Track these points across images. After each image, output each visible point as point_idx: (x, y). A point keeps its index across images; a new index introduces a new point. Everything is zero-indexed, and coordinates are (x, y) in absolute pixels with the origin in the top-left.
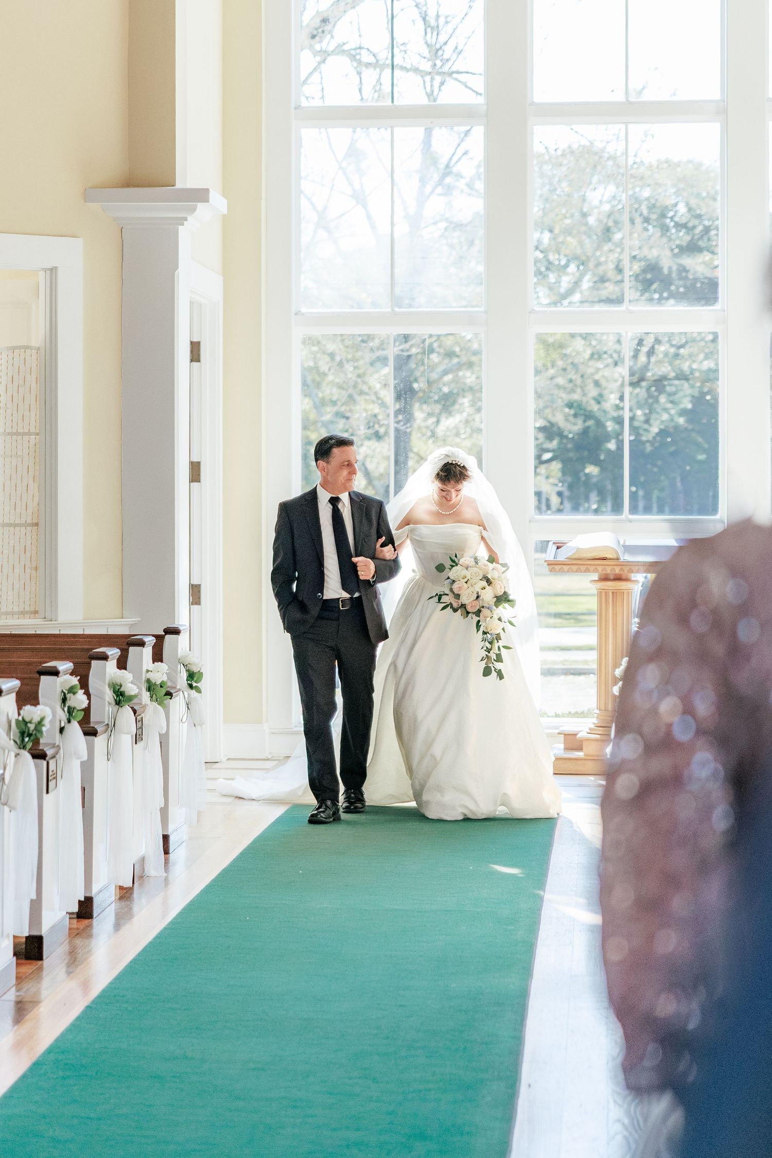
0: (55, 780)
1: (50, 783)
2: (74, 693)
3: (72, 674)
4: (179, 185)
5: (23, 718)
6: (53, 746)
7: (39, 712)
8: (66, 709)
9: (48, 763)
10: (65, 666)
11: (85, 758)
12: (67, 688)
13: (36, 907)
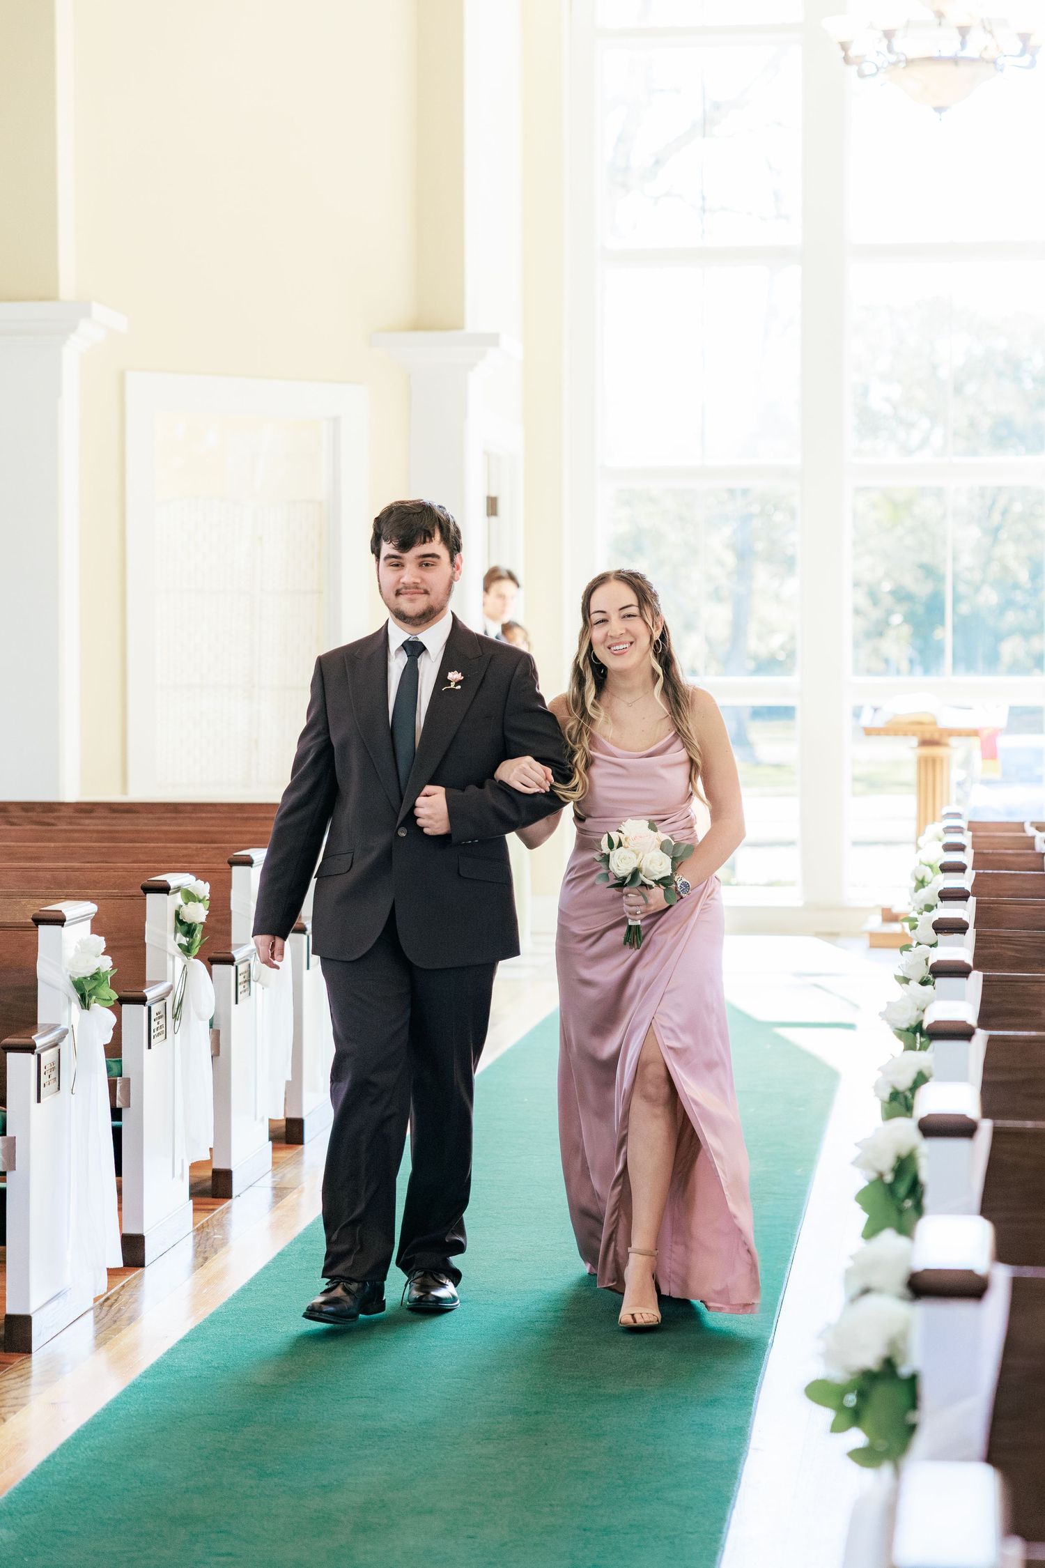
4: (470, 327)
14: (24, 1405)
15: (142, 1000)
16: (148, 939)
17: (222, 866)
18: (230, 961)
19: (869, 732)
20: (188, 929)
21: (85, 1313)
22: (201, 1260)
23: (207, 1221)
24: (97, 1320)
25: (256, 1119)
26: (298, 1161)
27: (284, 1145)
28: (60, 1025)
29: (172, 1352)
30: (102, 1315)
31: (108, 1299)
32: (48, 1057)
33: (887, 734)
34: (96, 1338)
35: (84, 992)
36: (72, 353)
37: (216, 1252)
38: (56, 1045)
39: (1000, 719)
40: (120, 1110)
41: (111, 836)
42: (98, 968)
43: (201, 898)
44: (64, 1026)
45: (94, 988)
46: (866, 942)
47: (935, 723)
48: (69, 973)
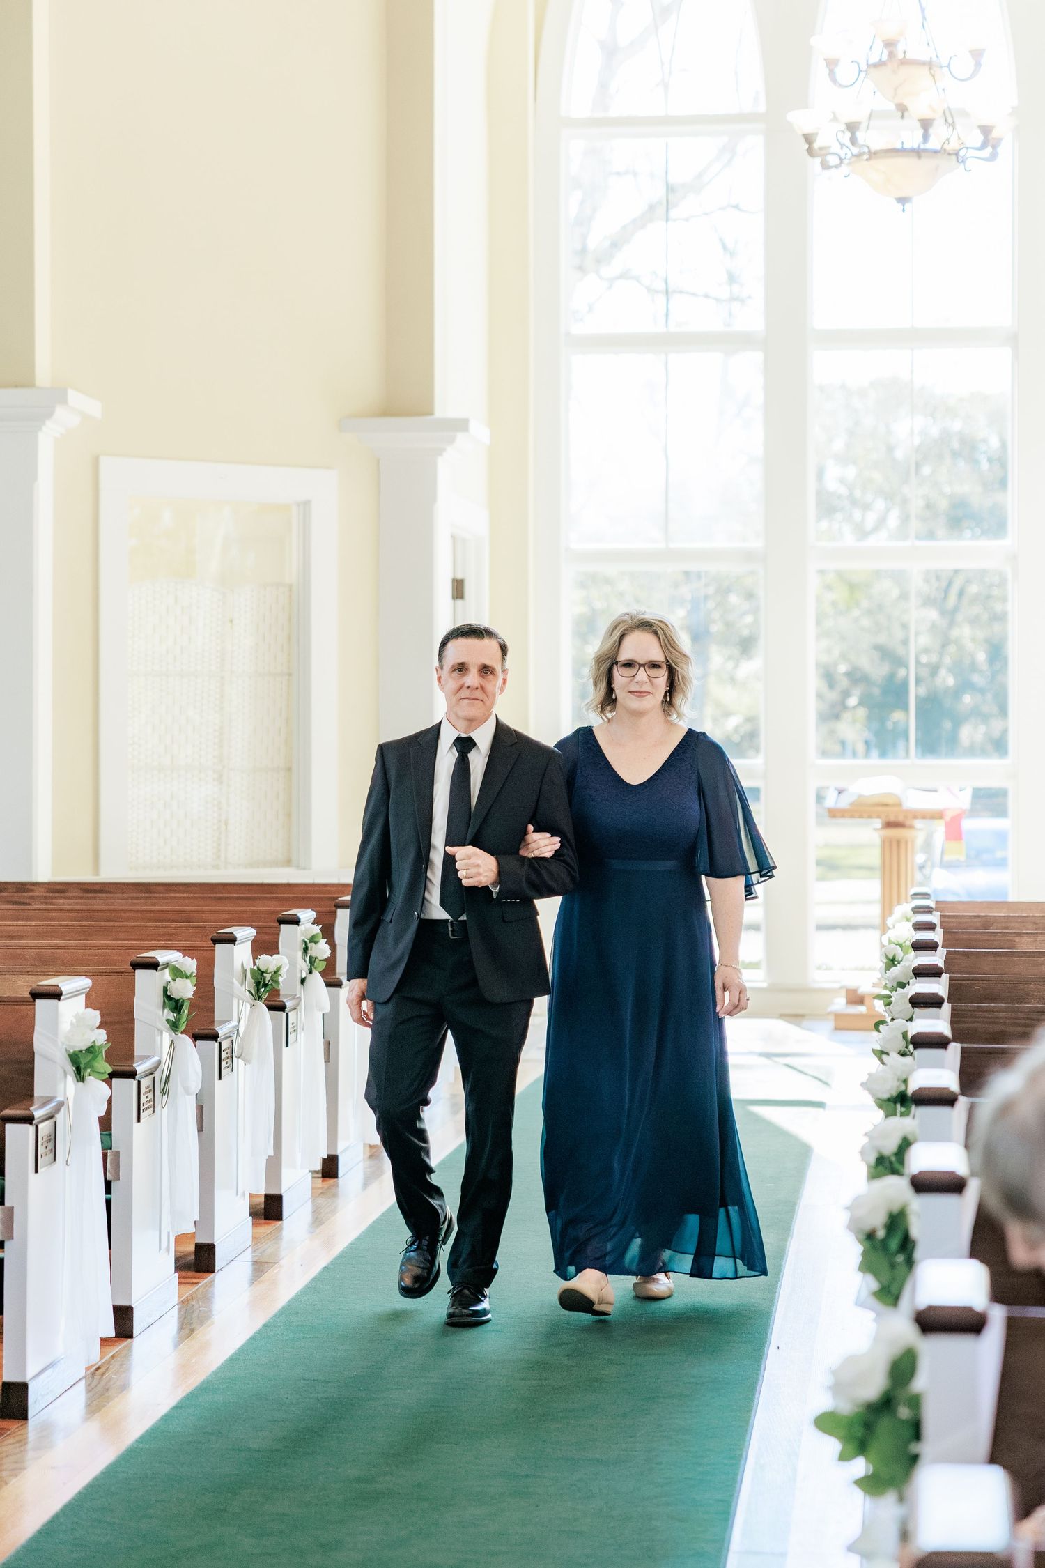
0: (295, 1033)
1: (289, 1036)
2: (316, 943)
3: (313, 924)
4: (439, 413)
5: (258, 967)
6: (294, 997)
7: (274, 962)
8: (308, 959)
9: (287, 1014)
10: (306, 915)
11: (327, 1010)
12: (309, 937)
13: (274, 1165)
14: (25, 1469)
15: (132, 1075)
16: (137, 1014)
17: (205, 944)
18: (214, 1037)
19: (834, 814)
20: (175, 1005)
21: (77, 1381)
22: (187, 1331)
23: (192, 1295)
24: (89, 1390)
25: (237, 1194)
26: (277, 1236)
27: (264, 1221)
28: (55, 1097)
29: (166, 1418)
30: (94, 1383)
31: (98, 1368)
32: (45, 1128)
33: (852, 817)
34: (88, 1405)
35: (79, 1064)
36: (47, 439)
37: (202, 1324)
38: (52, 1117)
39: (964, 801)
40: (110, 1182)
41: (90, 915)
42: (94, 1042)
43: (189, 975)
44: (60, 1098)
45: (90, 1061)
46: (830, 1024)
47: (900, 805)
48: (64, 1047)
